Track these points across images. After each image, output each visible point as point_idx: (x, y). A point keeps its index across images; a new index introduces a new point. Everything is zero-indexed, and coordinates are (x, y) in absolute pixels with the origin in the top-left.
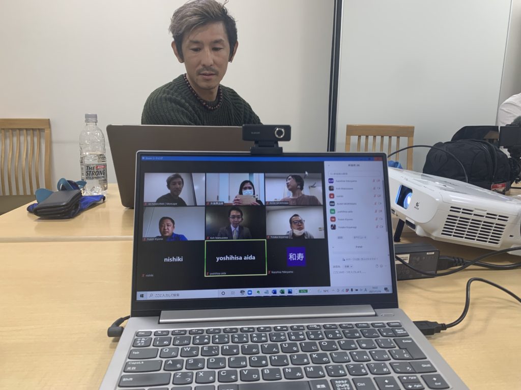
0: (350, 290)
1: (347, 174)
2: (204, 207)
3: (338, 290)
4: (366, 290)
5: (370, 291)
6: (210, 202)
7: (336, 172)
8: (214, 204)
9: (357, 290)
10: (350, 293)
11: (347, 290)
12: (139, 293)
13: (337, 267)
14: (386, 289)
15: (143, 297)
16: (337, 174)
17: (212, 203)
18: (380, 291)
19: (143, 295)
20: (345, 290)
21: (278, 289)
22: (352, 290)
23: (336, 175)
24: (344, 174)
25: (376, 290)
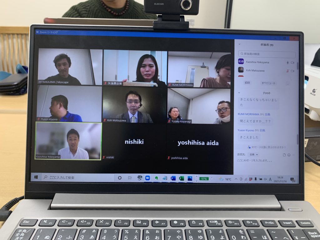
0: (254, 179)
1: (258, 54)
2: (101, 87)
3: (241, 179)
4: (270, 179)
5: (275, 181)
6: (107, 82)
7: (247, 52)
8: (112, 84)
9: (261, 179)
10: (253, 182)
11: (251, 179)
12: (33, 175)
13: (241, 154)
14: (292, 179)
15: (37, 178)
16: (248, 54)
17: (109, 83)
18: (286, 181)
19: (37, 176)
20: (248, 179)
21: (178, 176)
22: (256, 179)
23: (246, 55)
24: (255, 54)
25: (282, 179)
